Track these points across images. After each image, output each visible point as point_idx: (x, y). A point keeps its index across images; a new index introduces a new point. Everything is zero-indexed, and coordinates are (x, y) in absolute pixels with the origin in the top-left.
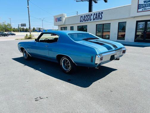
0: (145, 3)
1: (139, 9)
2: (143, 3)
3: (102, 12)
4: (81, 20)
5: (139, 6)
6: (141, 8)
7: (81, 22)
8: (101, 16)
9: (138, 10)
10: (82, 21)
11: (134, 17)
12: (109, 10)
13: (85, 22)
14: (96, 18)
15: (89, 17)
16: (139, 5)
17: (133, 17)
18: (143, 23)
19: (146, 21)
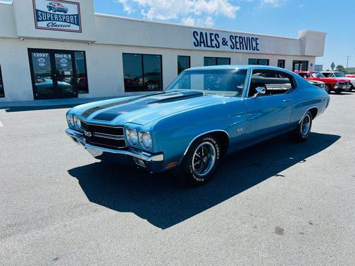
0: (51, 12)
2: (46, 10)
5: (38, 15)
6: (43, 20)
11: (25, 38)
16: (37, 11)
17: (20, 38)
18: (44, 55)
19: (52, 53)
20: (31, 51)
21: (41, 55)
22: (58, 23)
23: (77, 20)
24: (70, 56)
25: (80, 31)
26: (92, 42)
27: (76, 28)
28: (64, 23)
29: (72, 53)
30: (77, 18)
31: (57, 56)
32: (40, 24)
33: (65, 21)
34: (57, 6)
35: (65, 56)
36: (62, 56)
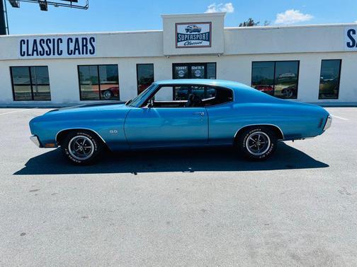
0: (188, 33)
1: (178, 41)
2: (185, 32)
3: (93, 39)
4: (24, 49)
5: (179, 37)
6: (181, 41)
7: (26, 57)
8: (90, 47)
9: (176, 44)
10: (28, 55)
11: (170, 56)
12: (110, 34)
13: (40, 57)
14: (75, 49)
15: (51, 45)
16: (178, 34)
17: (166, 56)
18: (183, 68)
19: (189, 65)
20: (174, 65)
21: (181, 68)
22: (192, 41)
23: (208, 37)
24: (203, 67)
25: (210, 46)
26: (222, 54)
27: (207, 43)
28: (197, 41)
29: (205, 64)
30: (209, 35)
31: (193, 68)
32: (179, 44)
33: (199, 39)
34: (193, 28)
35: (199, 67)
36: (196, 68)
